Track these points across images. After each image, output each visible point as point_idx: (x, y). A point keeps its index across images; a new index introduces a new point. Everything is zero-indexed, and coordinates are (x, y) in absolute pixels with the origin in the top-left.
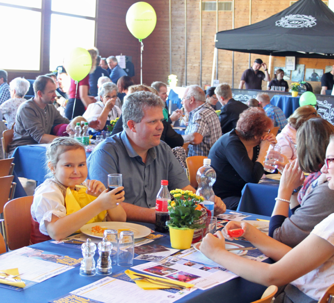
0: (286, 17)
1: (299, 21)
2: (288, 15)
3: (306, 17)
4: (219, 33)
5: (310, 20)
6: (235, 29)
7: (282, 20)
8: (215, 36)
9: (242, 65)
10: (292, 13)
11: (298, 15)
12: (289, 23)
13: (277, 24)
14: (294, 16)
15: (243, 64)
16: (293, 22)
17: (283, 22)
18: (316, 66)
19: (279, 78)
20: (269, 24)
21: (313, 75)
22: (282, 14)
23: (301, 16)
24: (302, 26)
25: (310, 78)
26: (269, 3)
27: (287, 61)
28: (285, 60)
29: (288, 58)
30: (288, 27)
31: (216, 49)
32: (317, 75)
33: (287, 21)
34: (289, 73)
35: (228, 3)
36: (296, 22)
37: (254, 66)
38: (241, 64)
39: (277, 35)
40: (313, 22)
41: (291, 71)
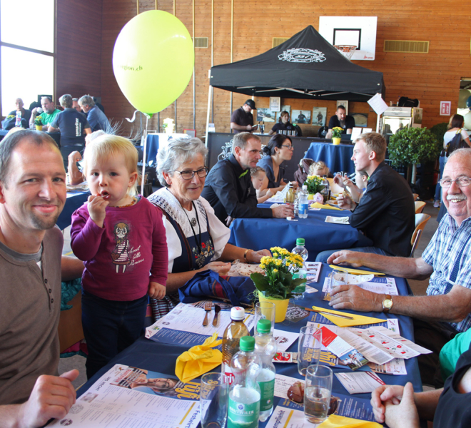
0: (288, 51)
1: (306, 56)
2: (290, 48)
3: (312, 51)
4: (214, 67)
5: (318, 55)
6: (233, 63)
7: (284, 54)
8: (210, 71)
9: (221, 107)
10: (295, 46)
11: (303, 49)
12: (294, 57)
13: (280, 59)
14: (298, 49)
15: (223, 105)
16: (299, 56)
17: (287, 55)
18: (303, 107)
19: (284, 121)
20: (270, 58)
21: (299, 116)
22: (282, 48)
23: (306, 50)
24: (311, 60)
25: (296, 120)
26: (250, 40)
27: (272, 101)
28: (269, 101)
29: (273, 99)
30: (295, 61)
31: (210, 87)
32: (304, 116)
33: (290, 55)
34: (274, 114)
35: (203, 39)
36: (303, 57)
37: (246, 108)
38: (219, 105)
39: (287, 70)
40: (322, 56)
41: (276, 112)
